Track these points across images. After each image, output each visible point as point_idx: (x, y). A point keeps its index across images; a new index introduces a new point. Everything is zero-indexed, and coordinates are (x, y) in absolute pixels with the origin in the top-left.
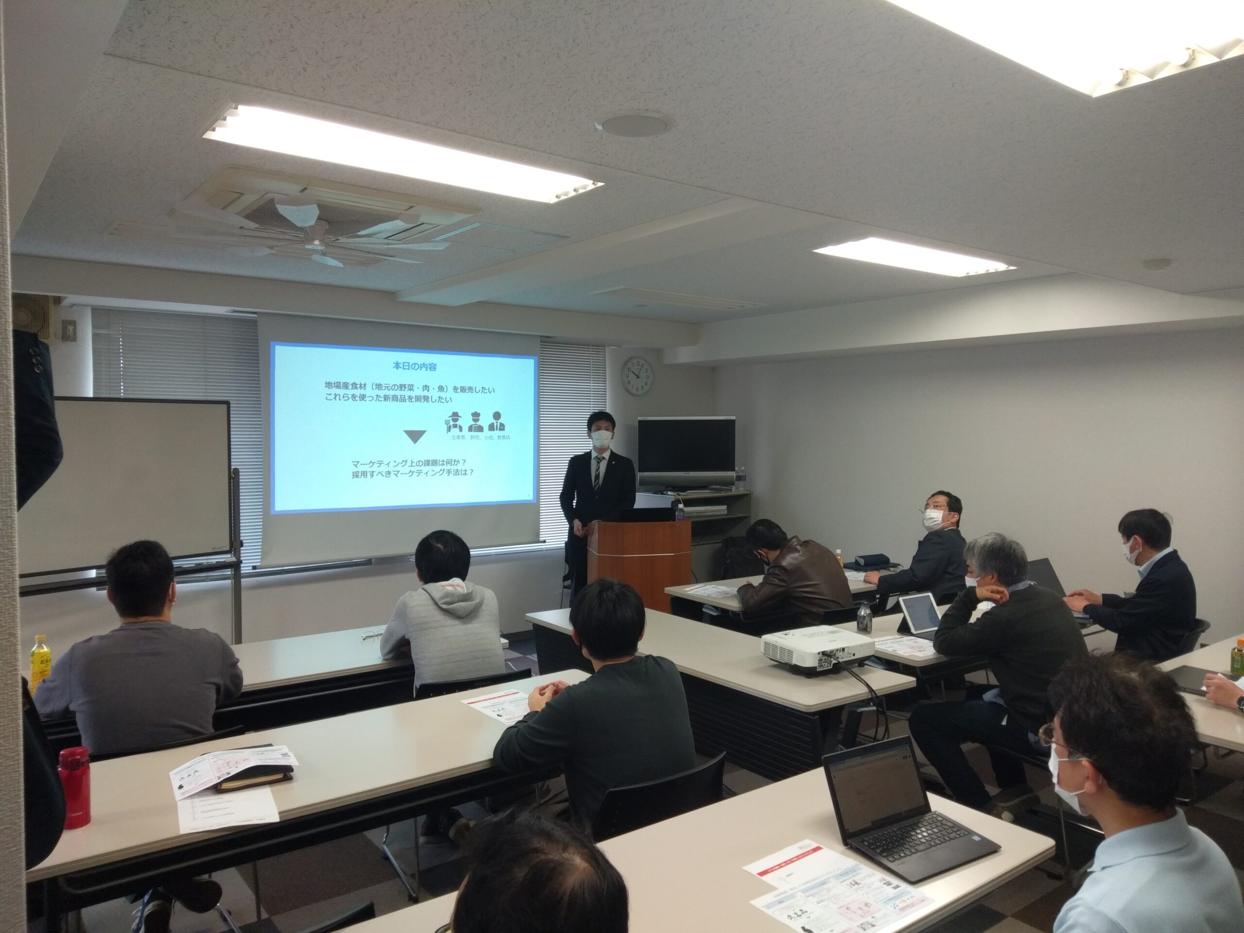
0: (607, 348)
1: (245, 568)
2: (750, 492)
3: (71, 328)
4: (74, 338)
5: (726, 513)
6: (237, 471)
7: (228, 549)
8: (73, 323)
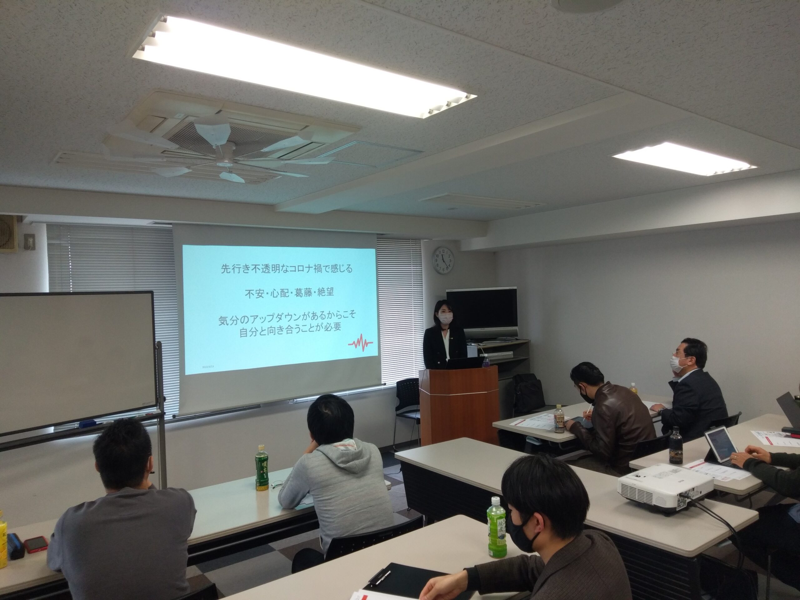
0: (421, 240)
1: (167, 417)
2: (527, 341)
3: (31, 240)
4: (34, 248)
5: (513, 357)
6: (159, 343)
7: (154, 403)
8: (33, 236)
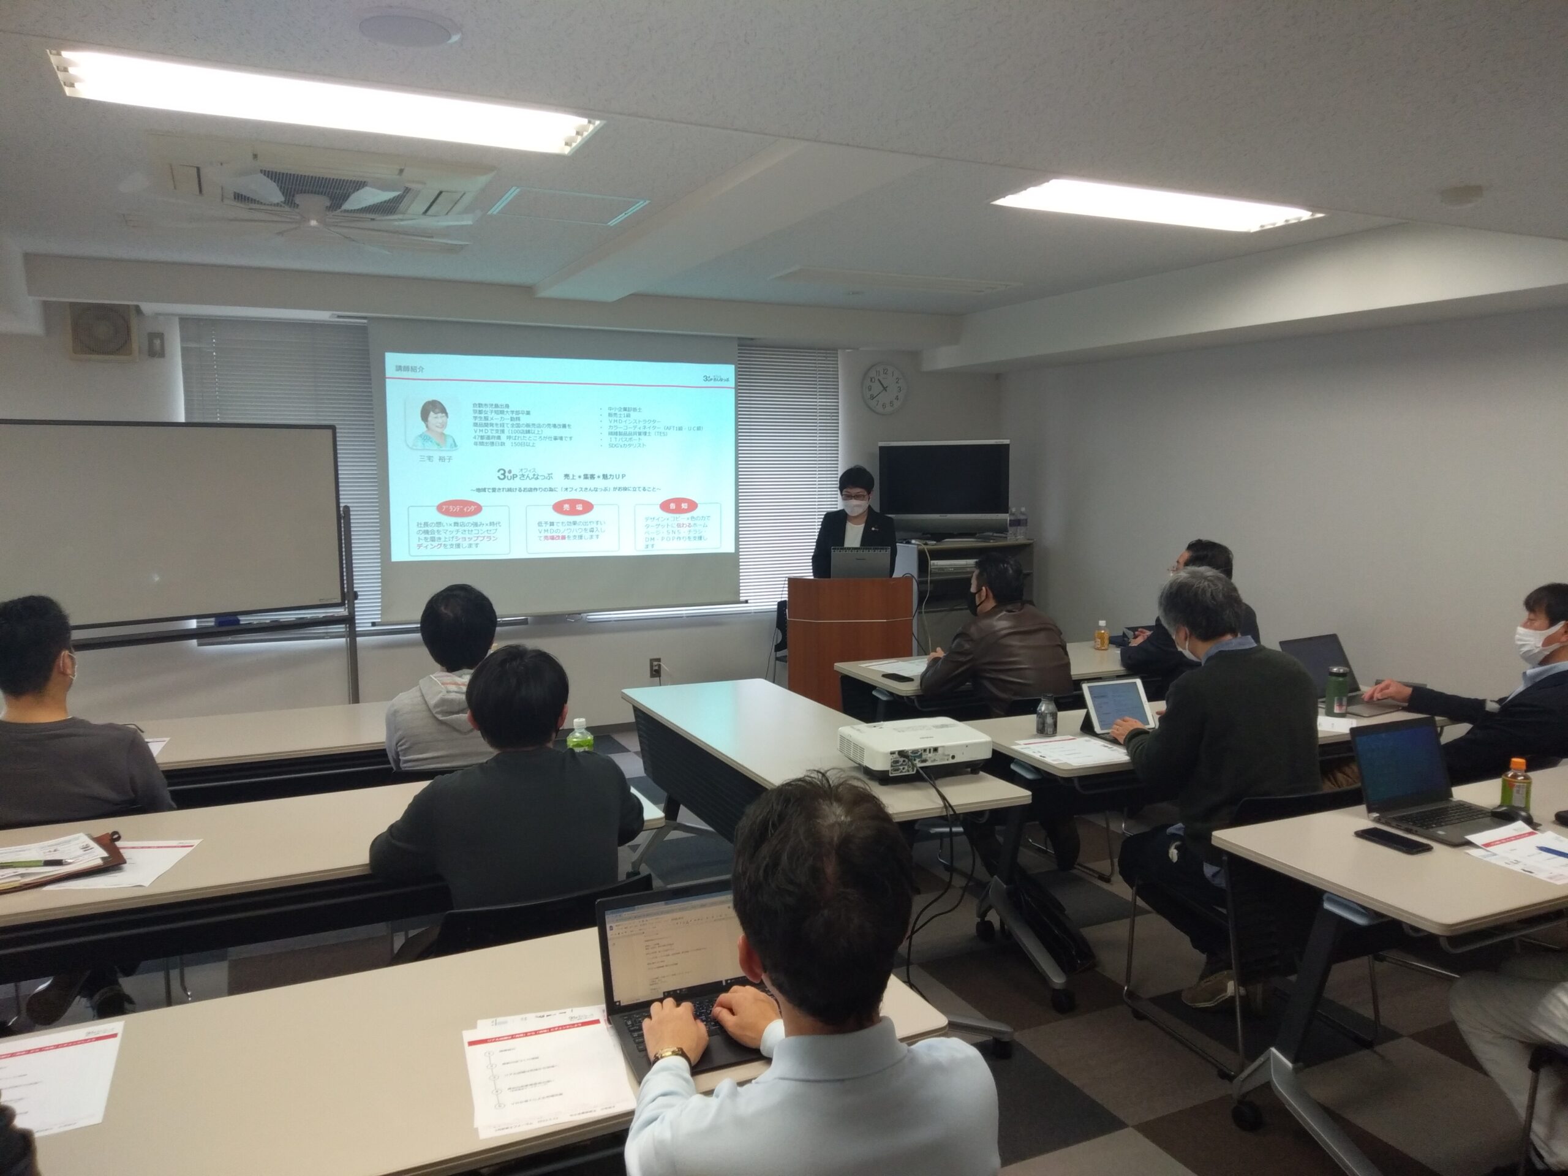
0: (840, 352)
1: (363, 622)
2: (1033, 541)
3: (157, 342)
4: (161, 354)
6: (347, 508)
7: (339, 600)
8: (161, 336)
